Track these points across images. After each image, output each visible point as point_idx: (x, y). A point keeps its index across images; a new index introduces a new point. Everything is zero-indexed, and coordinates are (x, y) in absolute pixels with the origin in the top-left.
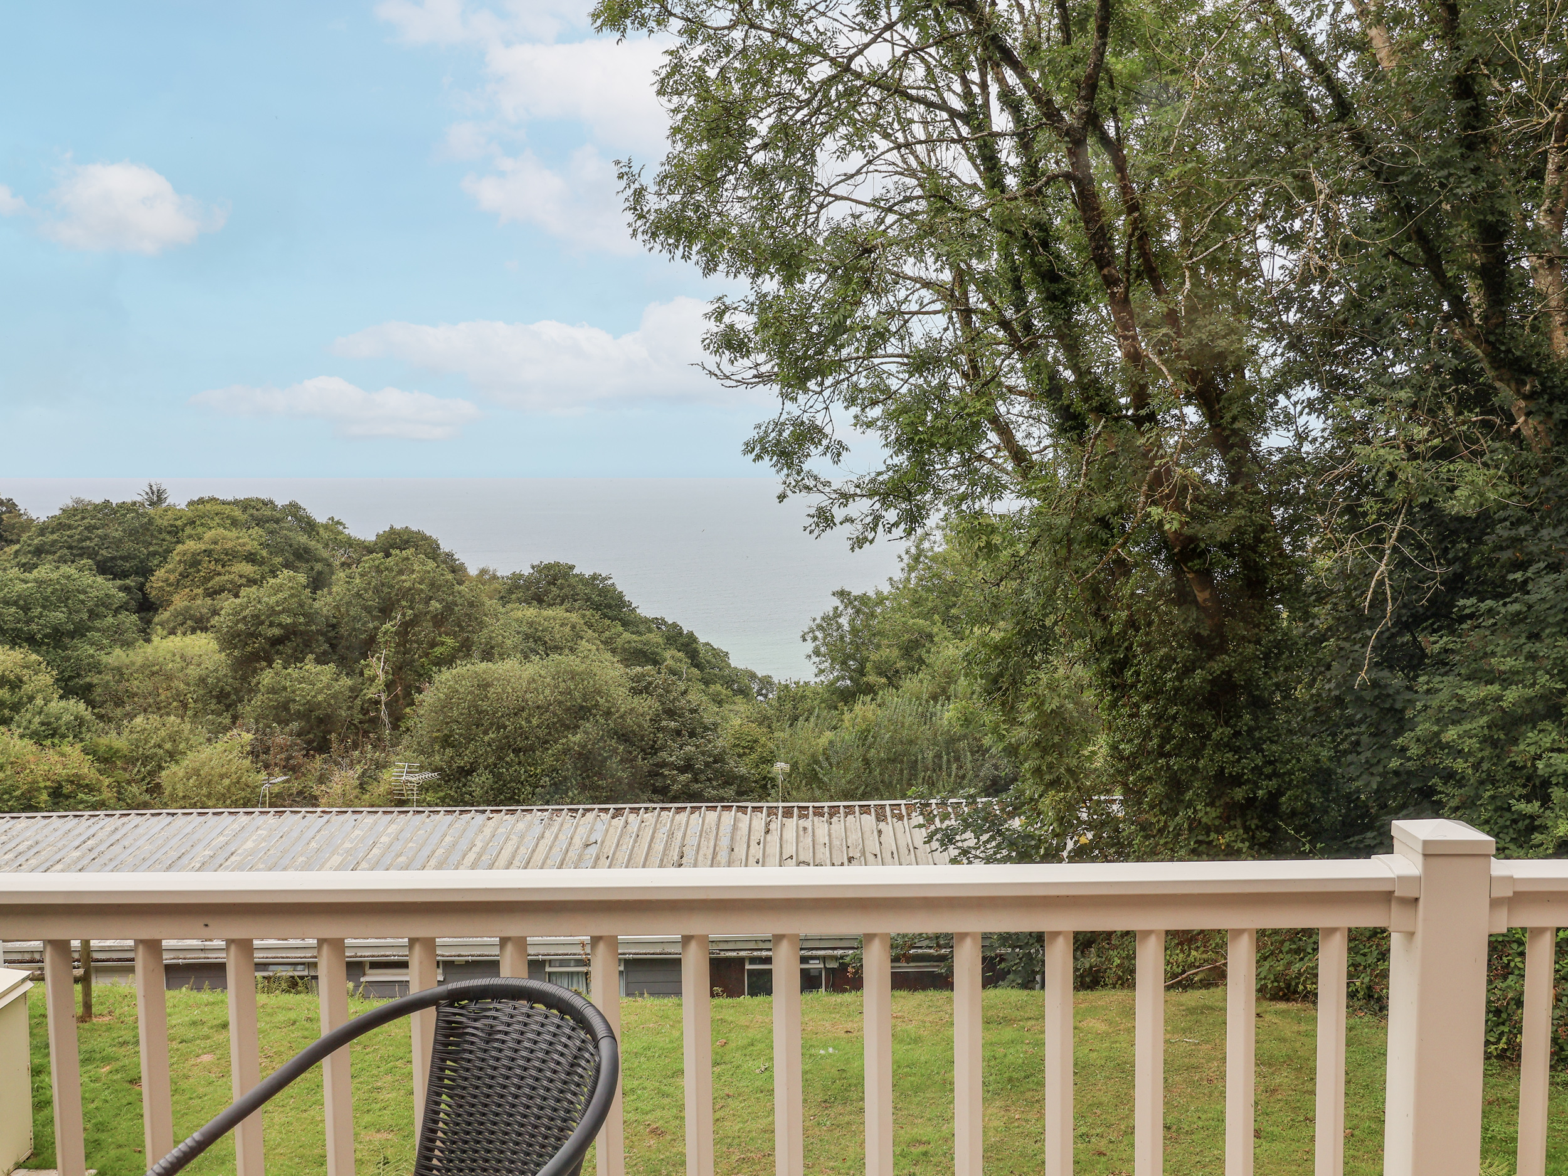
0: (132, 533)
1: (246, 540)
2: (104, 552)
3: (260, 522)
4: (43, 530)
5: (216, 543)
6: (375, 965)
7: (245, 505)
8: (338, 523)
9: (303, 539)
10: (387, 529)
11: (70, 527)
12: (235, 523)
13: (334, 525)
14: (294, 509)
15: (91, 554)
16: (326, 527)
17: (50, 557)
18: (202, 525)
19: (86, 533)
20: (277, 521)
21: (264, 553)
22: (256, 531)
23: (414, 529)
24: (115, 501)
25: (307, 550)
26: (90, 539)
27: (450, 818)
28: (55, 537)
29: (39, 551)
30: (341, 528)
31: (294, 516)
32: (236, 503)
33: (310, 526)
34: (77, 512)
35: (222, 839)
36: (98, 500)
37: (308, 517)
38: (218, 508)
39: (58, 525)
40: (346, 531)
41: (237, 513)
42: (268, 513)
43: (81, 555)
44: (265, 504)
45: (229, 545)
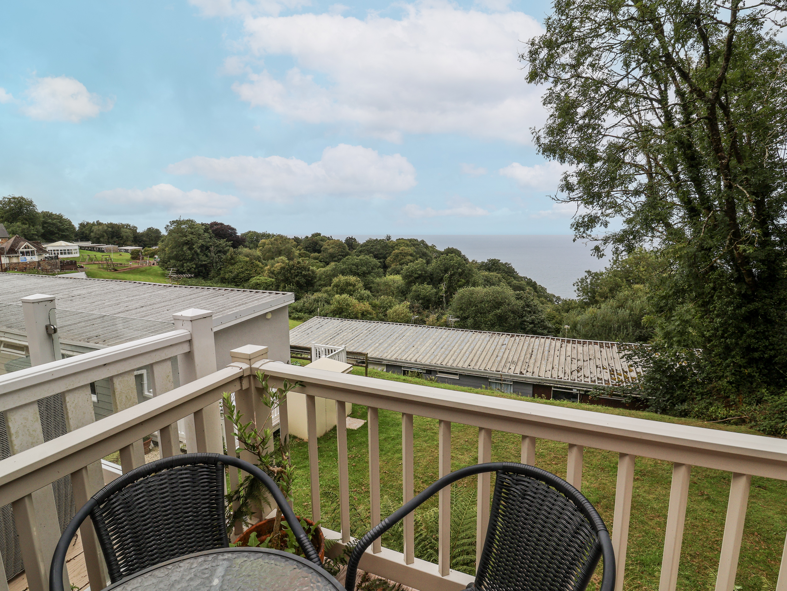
0: (382, 247)
1: (410, 250)
2: (376, 252)
3: (414, 245)
4: (362, 246)
5: (403, 251)
6: (440, 372)
7: (410, 240)
9: (425, 250)
11: (368, 246)
12: (408, 245)
13: (433, 247)
14: (423, 242)
15: (372, 253)
16: (431, 247)
17: (363, 253)
18: (399, 246)
19: (372, 247)
20: (418, 245)
21: (415, 254)
22: (413, 248)
24: (379, 239)
25: (426, 253)
26: (372, 249)
27: (462, 332)
28: (364, 248)
29: (361, 252)
30: (435, 247)
31: (423, 244)
32: (408, 240)
33: (426, 246)
34: (370, 241)
35: (401, 332)
36: (375, 239)
37: (426, 244)
39: (365, 245)
41: (408, 243)
42: (416, 243)
43: (370, 253)
44: (415, 240)
45: (406, 251)
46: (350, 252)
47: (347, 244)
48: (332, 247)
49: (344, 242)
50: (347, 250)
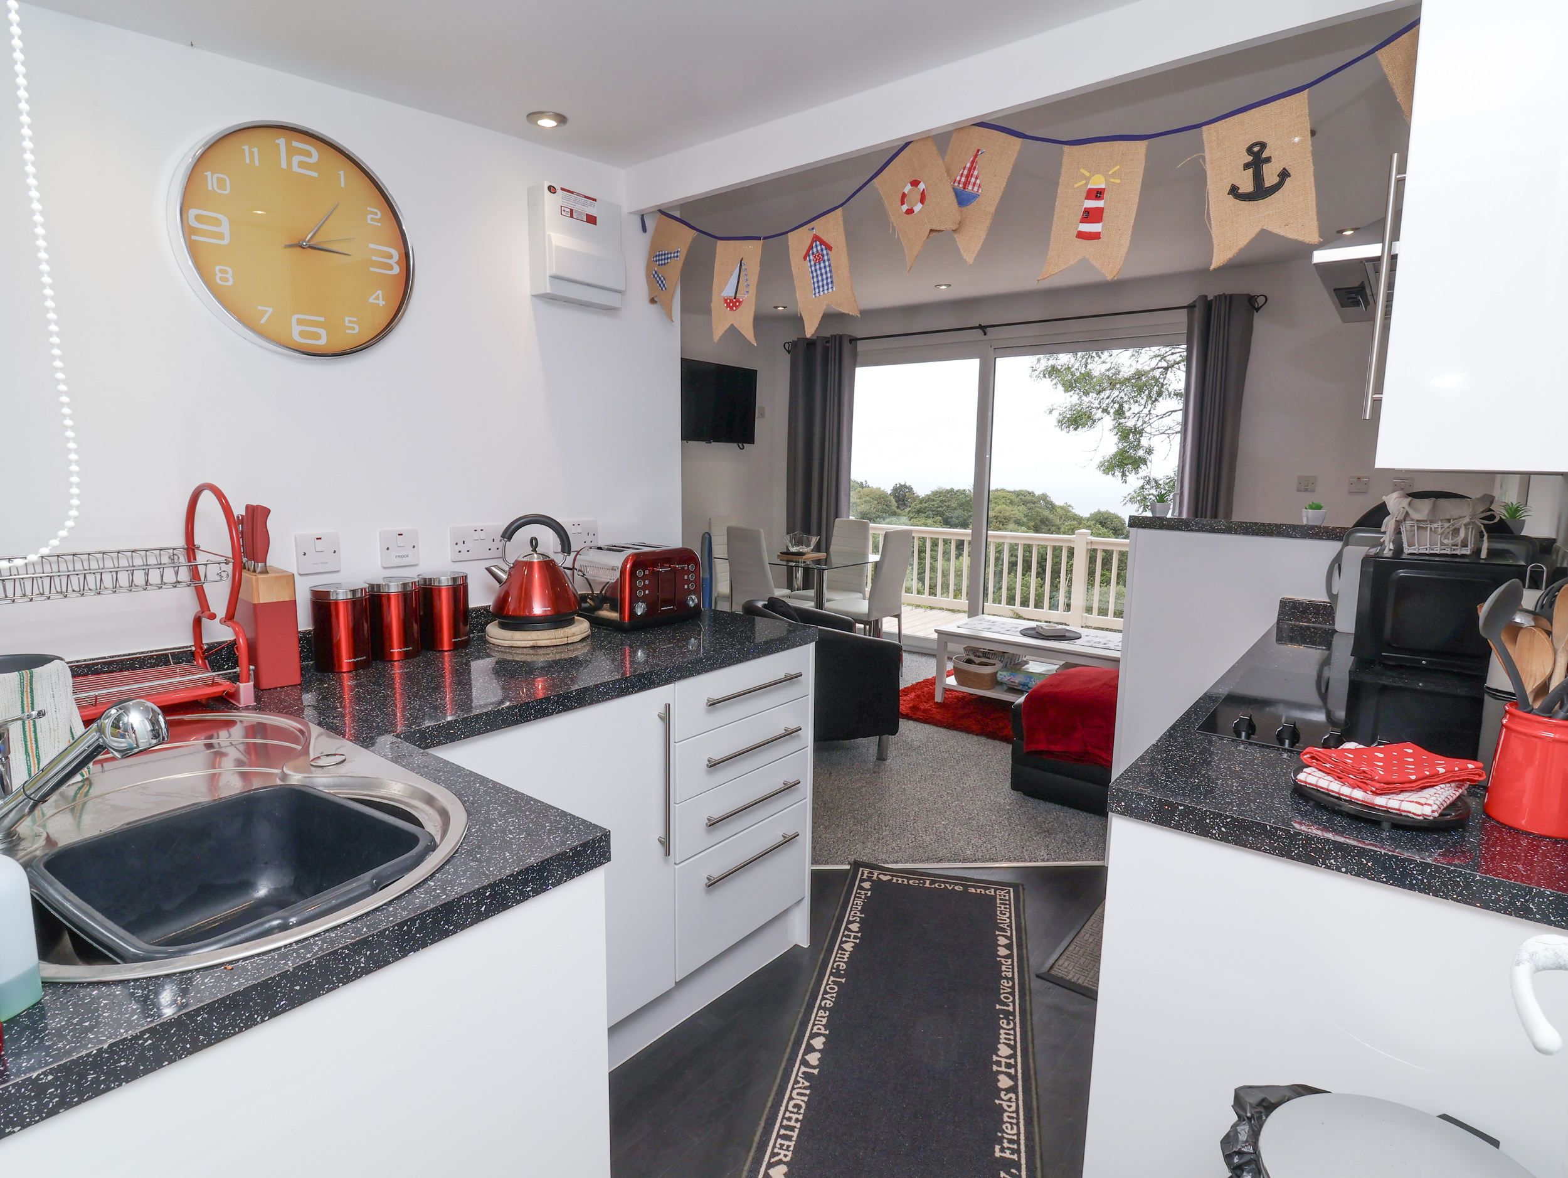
0: (961, 505)
1: (1017, 512)
2: (947, 514)
3: (1025, 503)
4: (921, 502)
5: (1001, 513)
7: (1018, 494)
8: (1069, 506)
9: (1047, 513)
10: (1096, 511)
11: (933, 500)
12: (1012, 503)
13: (1066, 509)
14: (1044, 497)
15: (941, 514)
16: (1062, 508)
17: (923, 515)
18: (995, 503)
19: (940, 504)
20: (1034, 503)
21: (1025, 520)
22: (1022, 508)
23: (1112, 511)
24: (956, 489)
25: (1047, 519)
26: (942, 507)
28: (926, 505)
29: (919, 512)
30: (1071, 509)
31: (1044, 500)
32: (1014, 492)
33: (1052, 507)
34: (937, 494)
36: (949, 488)
37: (1052, 502)
38: (1004, 494)
39: (928, 499)
40: (1073, 511)
41: (1014, 497)
42: (1029, 498)
43: (937, 515)
44: (1029, 493)
45: (1007, 514)
46: (898, 511)
47: (895, 497)
48: (865, 502)
49: (889, 492)
50: (894, 508)
